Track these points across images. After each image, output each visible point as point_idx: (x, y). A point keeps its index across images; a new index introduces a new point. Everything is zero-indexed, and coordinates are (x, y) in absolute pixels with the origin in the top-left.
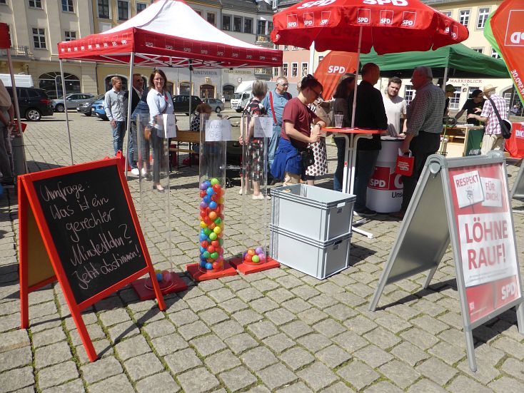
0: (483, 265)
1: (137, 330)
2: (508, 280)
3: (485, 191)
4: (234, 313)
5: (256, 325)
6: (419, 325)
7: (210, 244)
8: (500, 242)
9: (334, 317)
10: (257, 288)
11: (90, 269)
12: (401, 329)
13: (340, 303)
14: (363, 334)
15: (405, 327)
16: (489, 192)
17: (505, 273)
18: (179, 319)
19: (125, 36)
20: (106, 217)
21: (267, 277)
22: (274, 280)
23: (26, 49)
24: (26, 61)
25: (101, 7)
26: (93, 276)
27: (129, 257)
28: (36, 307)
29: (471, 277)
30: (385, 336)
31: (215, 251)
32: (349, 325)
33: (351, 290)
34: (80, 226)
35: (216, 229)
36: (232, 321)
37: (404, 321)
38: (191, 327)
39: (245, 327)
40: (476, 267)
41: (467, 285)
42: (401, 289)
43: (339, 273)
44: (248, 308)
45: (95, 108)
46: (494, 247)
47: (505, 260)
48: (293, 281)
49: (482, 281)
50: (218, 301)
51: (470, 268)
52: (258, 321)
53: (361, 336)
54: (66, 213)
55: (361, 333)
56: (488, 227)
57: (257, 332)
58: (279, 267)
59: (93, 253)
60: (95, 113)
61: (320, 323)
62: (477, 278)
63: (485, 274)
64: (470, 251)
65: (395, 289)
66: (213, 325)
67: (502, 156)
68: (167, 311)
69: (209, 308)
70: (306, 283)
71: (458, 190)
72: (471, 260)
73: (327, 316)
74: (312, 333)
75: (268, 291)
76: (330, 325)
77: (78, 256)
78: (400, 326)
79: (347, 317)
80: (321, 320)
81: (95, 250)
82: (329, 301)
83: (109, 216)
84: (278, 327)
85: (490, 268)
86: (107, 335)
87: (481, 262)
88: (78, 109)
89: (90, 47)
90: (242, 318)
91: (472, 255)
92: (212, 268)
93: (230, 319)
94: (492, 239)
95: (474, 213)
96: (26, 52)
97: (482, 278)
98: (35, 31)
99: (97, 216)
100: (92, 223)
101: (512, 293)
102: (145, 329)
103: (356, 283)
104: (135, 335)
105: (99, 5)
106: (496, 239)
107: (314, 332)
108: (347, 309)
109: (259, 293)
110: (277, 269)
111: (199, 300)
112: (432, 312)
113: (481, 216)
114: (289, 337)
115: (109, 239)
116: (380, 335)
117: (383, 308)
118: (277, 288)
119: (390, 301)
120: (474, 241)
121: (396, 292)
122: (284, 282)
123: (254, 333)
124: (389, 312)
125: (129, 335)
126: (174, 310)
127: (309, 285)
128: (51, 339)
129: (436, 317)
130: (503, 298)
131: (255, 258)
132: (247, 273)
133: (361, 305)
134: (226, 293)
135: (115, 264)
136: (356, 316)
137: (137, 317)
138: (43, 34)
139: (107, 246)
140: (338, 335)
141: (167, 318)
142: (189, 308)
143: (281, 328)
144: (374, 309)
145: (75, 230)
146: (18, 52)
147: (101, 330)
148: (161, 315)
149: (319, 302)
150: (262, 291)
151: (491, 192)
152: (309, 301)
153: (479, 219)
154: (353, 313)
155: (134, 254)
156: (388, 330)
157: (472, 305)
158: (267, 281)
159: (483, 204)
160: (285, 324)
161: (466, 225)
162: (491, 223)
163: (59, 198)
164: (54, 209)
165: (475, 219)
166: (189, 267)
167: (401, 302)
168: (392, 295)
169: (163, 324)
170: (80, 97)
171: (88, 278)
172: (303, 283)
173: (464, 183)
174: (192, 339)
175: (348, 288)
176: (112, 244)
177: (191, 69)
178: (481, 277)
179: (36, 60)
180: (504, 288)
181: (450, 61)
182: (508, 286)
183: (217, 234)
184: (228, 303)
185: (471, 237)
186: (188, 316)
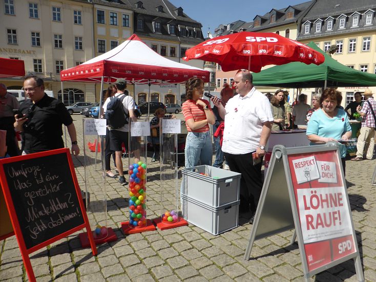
0: (320, 227)
1: (73, 269)
2: (345, 238)
3: (321, 171)
4: (145, 258)
5: (158, 268)
6: (280, 272)
7: (136, 207)
8: (336, 209)
9: (217, 263)
10: (167, 240)
11: (40, 224)
12: (265, 274)
13: (224, 253)
14: (235, 277)
15: (268, 273)
16: (325, 172)
17: (341, 233)
18: (105, 261)
19: (98, 66)
20: (56, 188)
21: (177, 233)
22: (181, 235)
23: (51, 74)
24: (50, 82)
25: (100, 46)
26: (42, 229)
27: (71, 216)
28: (10, 251)
29: (309, 236)
30: (252, 280)
31: (139, 213)
32: (226, 270)
33: (236, 244)
34: (35, 194)
35: (140, 197)
36: (142, 265)
37: (269, 269)
38: (111, 268)
39: (150, 269)
40: (313, 228)
41: (305, 242)
42: (274, 244)
43: (231, 230)
44: (156, 255)
45: (91, 112)
46: (330, 213)
47: (340, 223)
48: (194, 235)
49: (319, 239)
50: (136, 249)
51: (308, 229)
52: (160, 265)
53: (233, 279)
54: (25, 185)
55: (234, 277)
56: (324, 198)
57: (157, 273)
58: (187, 225)
59: (44, 213)
60: (91, 115)
61: (206, 268)
62: (314, 236)
63: (322, 233)
64: (307, 216)
65: (269, 243)
66: (127, 267)
67: (336, 145)
68: (98, 256)
69: (128, 255)
70: (203, 238)
71: (296, 170)
72: (309, 223)
73: (212, 263)
74: (197, 275)
75: (174, 243)
76: (212, 270)
77: (32, 215)
78: (265, 272)
79: (227, 264)
80: (207, 266)
81: (45, 211)
82: (216, 252)
83: (58, 187)
84: (173, 270)
85: (326, 229)
86: (51, 272)
87: (318, 224)
88: (81, 112)
89: (77, 73)
90: (149, 263)
91: (310, 219)
92: (138, 225)
93: (141, 263)
94: (328, 207)
95: (311, 188)
96: (51, 75)
97: (320, 237)
98: (57, 62)
99: (49, 188)
100: (45, 192)
101: (349, 249)
102: (79, 269)
103: (241, 239)
104: (71, 273)
105: (99, 44)
106: (332, 206)
107: (199, 275)
108: (229, 258)
109: (167, 243)
110: (185, 227)
111: (123, 249)
112: (292, 263)
113: (317, 189)
114: (179, 278)
115: (56, 204)
116: (248, 279)
117: (256, 258)
118: (182, 241)
119: (263, 252)
120: (311, 209)
121: (269, 246)
122: (188, 236)
123: (155, 274)
124: (260, 262)
125: (67, 273)
126: (103, 255)
127: (205, 239)
128: (12, 274)
129: (295, 266)
130: (340, 252)
131: (169, 218)
132: (162, 229)
133: (240, 255)
134: (144, 243)
135: (60, 221)
136: (233, 264)
137: (76, 260)
138: (62, 64)
139: (54, 208)
140: (216, 277)
141: (96, 261)
142: (115, 254)
143: (176, 271)
144: (247, 259)
145: (31, 197)
146: (46, 76)
147: (48, 268)
148: (93, 259)
149: (209, 252)
150: (170, 242)
151: (327, 172)
152: (202, 251)
153: (315, 192)
154: (232, 261)
155: (75, 215)
156: (255, 276)
157: (310, 258)
158: (175, 235)
159: (319, 181)
160: (179, 268)
161: (304, 197)
162: (327, 195)
163: (22, 176)
164: (17, 182)
165: (312, 192)
166: (123, 225)
167: (272, 254)
168: (266, 248)
169: (92, 265)
170: (84, 105)
171: (38, 231)
172: (201, 238)
173: (301, 166)
174: (109, 277)
175: (234, 242)
176: (59, 207)
177: (150, 85)
178: (318, 235)
179: (57, 81)
180: (340, 245)
181: (328, 76)
182: (344, 243)
183: (141, 201)
184: (143, 251)
185: (308, 205)
186: (111, 260)
